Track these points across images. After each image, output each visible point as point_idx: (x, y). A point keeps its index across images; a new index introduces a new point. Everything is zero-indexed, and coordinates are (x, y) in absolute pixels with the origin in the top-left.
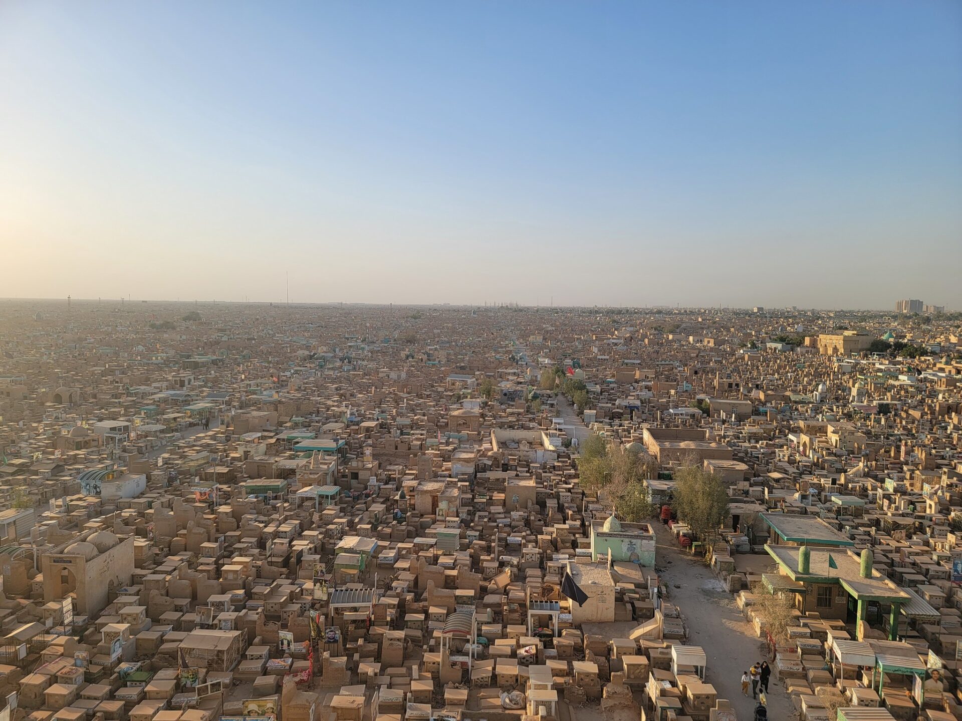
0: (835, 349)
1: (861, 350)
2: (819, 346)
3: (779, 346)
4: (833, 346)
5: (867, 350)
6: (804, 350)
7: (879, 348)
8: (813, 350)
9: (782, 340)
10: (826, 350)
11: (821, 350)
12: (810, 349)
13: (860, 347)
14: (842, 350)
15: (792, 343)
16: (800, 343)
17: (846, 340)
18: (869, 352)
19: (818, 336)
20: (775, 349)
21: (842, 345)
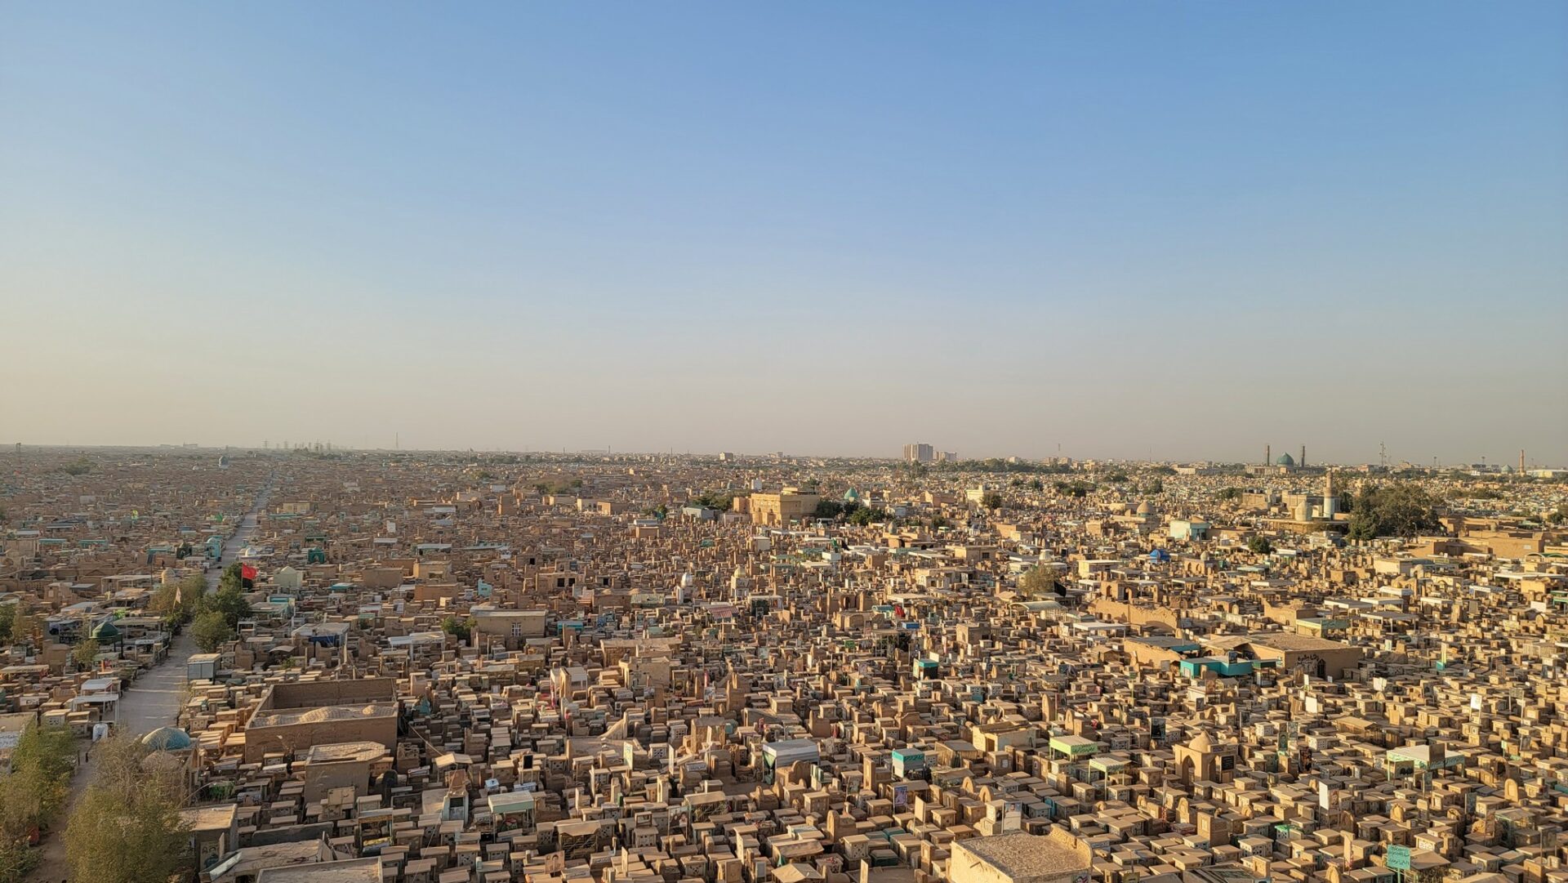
0: (771, 515)
1: (804, 515)
2: (752, 511)
3: (698, 512)
4: (769, 511)
5: (812, 515)
6: (732, 518)
7: (827, 512)
8: (745, 517)
9: (705, 502)
10: (760, 517)
11: (754, 516)
12: (740, 515)
13: (802, 510)
14: (779, 517)
15: (715, 507)
16: (729, 505)
17: (785, 501)
18: (813, 518)
19: (750, 496)
20: (693, 516)
21: (779, 509)
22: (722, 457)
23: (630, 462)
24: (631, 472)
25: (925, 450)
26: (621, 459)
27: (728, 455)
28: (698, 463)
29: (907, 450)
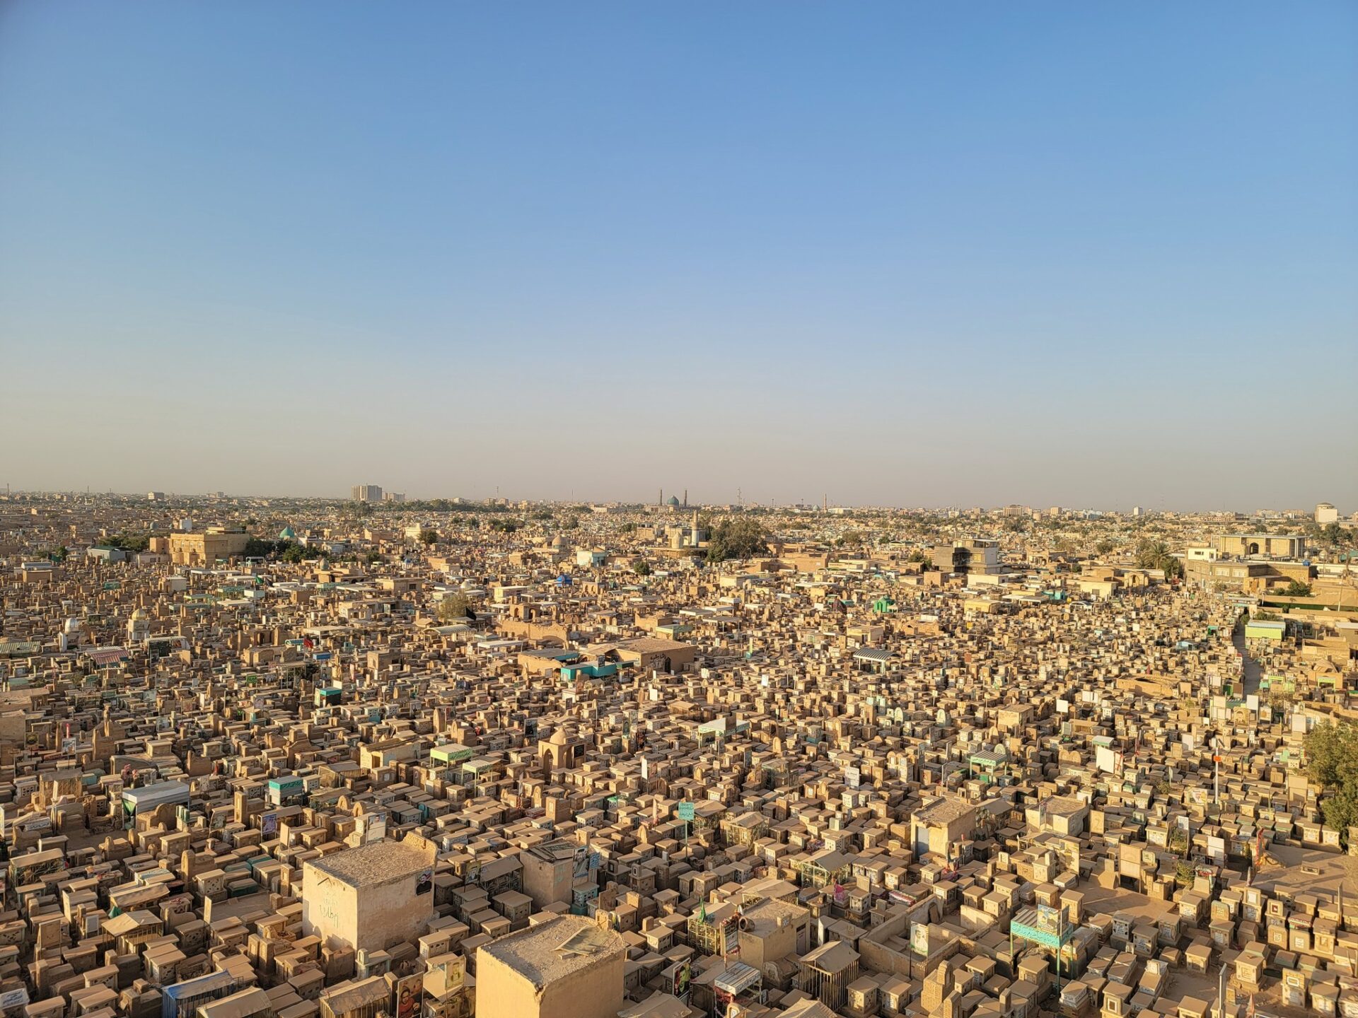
0: (194, 555)
1: (231, 555)
2: (171, 551)
3: (106, 553)
4: (191, 551)
5: (240, 554)
6: (147, 559)
7: (257, 550)
8: (162, 557)
9: (115, 543)
10: (182, 557)
11: (174, 556)
12: (157, 556)
13: (229, 549)
14: (203, 556)
15: (126, 548)
16: (144, 546)
17: (209, 541)
18: (241, 558)
19: (169, 536)
20: (100, 557)
21: (203, 549)
22: (151, 496)
23: (35, 500)
24: (34, 512)
25: (374, 491)
26: (23, 498)
27: (157, 495)
28: (120, 502)
29: (356, 491)
